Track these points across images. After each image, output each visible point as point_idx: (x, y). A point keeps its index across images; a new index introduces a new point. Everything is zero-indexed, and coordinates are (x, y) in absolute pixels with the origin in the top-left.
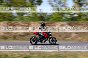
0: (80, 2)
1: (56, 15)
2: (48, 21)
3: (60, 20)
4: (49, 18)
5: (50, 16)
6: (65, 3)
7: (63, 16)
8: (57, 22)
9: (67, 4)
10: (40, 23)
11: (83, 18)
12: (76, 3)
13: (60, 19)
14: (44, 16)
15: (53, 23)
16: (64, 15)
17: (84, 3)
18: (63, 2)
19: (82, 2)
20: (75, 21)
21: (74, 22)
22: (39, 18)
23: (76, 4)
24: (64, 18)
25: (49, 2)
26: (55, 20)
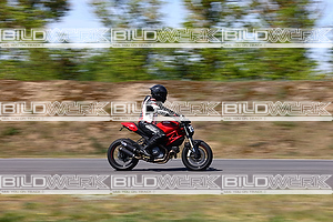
0: (210, 6)
1: (120, 57)
2: (91, 79)
3: (136, 78)
4: (95, 70)
5: (99, 60)
6: (154, 11)
7: (146, 61)
8: (125, 84)
9: (162, 15)
10: (60, 86)
11: (225, 67)
12: (197, 10)
13: (137, 71)
14: (78, 61)
15: (110, 88)
16: (151, 57)
17: (226, 11)
18: (146, 5)
19: (217, 7)
20: (193, 79)
21: (190, 84)
22: (57, 68)
23: (195, 16)
24: (151, 70)
25: (95, 8)
26: (117, 75)
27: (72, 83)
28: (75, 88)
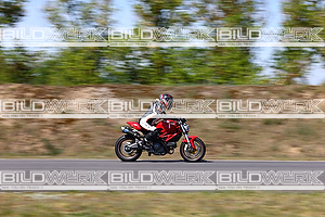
27: (26, 86)
28: (29, 91)
